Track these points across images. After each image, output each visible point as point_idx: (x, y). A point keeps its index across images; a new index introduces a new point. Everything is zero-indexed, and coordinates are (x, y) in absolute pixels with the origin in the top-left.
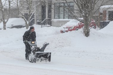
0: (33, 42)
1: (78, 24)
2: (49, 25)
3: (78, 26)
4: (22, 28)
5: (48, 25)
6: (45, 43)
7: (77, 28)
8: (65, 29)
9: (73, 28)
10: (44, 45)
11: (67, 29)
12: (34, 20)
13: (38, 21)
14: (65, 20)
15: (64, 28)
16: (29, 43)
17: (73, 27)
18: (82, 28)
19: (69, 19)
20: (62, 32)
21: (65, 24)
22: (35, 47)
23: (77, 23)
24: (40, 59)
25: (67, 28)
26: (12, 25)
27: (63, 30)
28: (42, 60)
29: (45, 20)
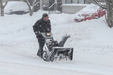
0: (48, 34)
1: (98, 10)
2: (59, 12)
3: (97, 13)
4: (24, 14)
5: (57, 12)
6: (65, 36)
7: (95, 16)
8: (80, 17)
9: (90, 16)
10: (64, 38)
11: (83, 18)
12: (39, 4)
13: (44, 6)
14: (79, 5)
15: (79, 15)
16: (43, 34)
17: (91, 14)
18: (104, 16)
19: (85, 3)
20: (77, 20)
21: (81, 11)
22: (51, 41)
23: (96, 9)
24: (58, 57)
25: (83, 15)
26: (11, 10)
27: (78, 18)
28: (61, 58)
29: (54, 5)
